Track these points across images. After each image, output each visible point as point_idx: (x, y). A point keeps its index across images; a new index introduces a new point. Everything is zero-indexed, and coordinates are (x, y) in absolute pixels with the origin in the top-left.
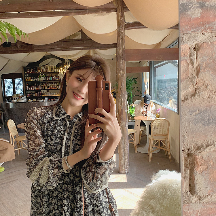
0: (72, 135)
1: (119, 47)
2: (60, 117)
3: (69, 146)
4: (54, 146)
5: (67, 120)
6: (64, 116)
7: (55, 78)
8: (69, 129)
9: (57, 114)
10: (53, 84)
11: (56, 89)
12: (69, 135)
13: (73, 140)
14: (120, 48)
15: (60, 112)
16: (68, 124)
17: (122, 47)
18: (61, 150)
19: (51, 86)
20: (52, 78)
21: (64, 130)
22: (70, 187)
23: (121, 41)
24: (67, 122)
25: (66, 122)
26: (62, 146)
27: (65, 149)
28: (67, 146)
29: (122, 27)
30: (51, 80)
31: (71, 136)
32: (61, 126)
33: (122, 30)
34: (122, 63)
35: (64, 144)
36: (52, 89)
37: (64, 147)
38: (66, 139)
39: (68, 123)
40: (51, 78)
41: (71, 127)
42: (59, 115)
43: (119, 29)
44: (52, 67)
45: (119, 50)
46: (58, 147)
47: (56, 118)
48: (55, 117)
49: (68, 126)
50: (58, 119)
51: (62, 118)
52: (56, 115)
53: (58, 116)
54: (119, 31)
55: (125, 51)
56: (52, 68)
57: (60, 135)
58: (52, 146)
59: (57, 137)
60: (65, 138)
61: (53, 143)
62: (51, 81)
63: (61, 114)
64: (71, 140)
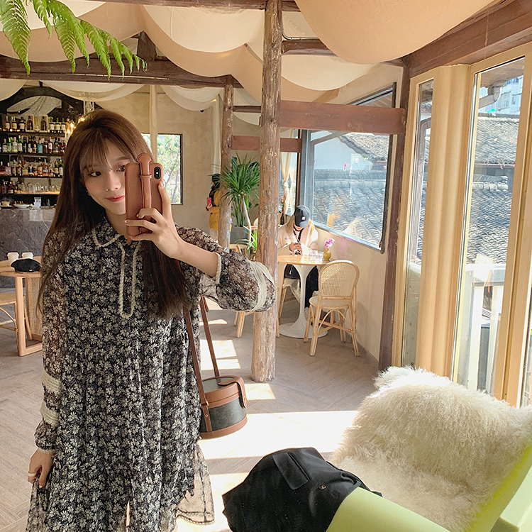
0: (134, 274)
1: (268, 93)
2: (107, 242)
3: (131, 294)
4: (105, 296)
5: (120, 245)
6: (113, 240)
7: (51, 148)
8: (126, 263)
9: (101, 237)
10: (44, 161)
11: (53, 177)
12: (128, 275)
13: (137, 284)
14: (270, 97)
15: (106, 232)
16: (124, 253)
17: (275, 95)
18: (116, 302)
19: (41, 169)
20: (44, 147)
21: (117, 264)
22: (137, 362)
23: (272, 80)
24: (121, 248)
25: (119, 249)
26: (118, 295)
27: (124, 300)
28: (127, 295)
29: (278, 47)
30: (41, 152)
31: (131, 276)
32: (110, 258)
33: (277, 54)
34: (272, 130)
35: (121, 292)
36: (43, 177)
37: (121, 295)
38: (125, 283)
39: (123, 250)
40: (41, 148)
41: (129, 259)
42: (105, 238)
43: (270, 52)
44: (43, 117)
45: (267, 100)
46: (112, 296)
47: (100, 246)
48: (96, 242)
49: (123, 256)
50: (103, 246)
51: (110, 242)
52: (98, 239)
53: (103, 240)
54: (270, 56)
55: (279, 104)
56: (43, 123)
57: (111, 276)
58: (101, 295)
59: (108, 280)
60: (122, 282)
61: (102, 290)
62: (40, 154)
63: (108, 235)
64: (133, 284)
